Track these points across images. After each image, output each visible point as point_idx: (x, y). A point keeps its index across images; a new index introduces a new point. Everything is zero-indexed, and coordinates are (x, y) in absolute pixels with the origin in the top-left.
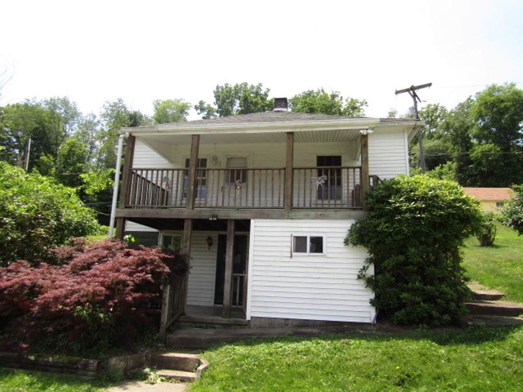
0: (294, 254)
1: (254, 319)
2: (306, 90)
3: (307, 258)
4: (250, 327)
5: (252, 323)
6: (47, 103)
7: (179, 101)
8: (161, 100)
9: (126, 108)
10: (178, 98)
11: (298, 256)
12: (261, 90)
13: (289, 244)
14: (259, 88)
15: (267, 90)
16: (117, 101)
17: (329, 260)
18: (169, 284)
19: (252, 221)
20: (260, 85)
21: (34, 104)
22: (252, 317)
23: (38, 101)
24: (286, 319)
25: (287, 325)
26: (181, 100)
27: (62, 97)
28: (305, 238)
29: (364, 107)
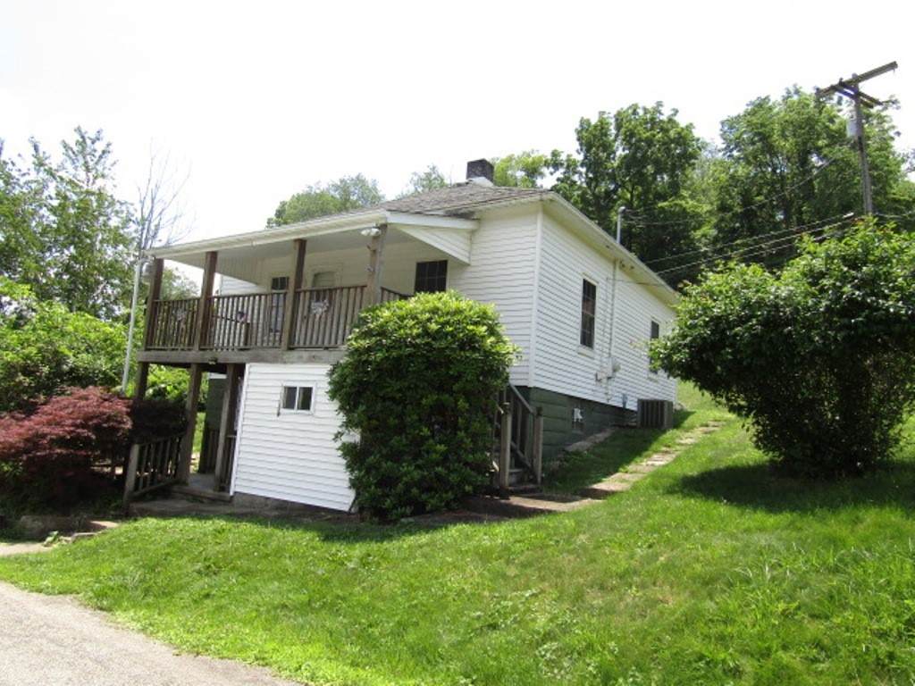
0: (283, 411)
1: (237, 495)
2: (753, 99)
3: (295, 416)
4: (233, 505)
5: (235, 499)
6: (337, 188)
7: (529, 156)
8: (498, 159)
9: (442, 180)
10: (528, 150)
11: (287, 414)
12: (661, 114)
13: (278, 397)
14: (657, 110)
15: (672, 112)
16: (428, 170)
17: (317, 421)
18: (138, 443)
19: (247, 366)
20: (659, 104)
21: (318, 191)
22: (235, 493)
23: (324, 186)
24: (268, 498)
25: (267, 505)
26: (533, 153)
27: (354, 176)
28: (296, 388)
29: (890, 112)
